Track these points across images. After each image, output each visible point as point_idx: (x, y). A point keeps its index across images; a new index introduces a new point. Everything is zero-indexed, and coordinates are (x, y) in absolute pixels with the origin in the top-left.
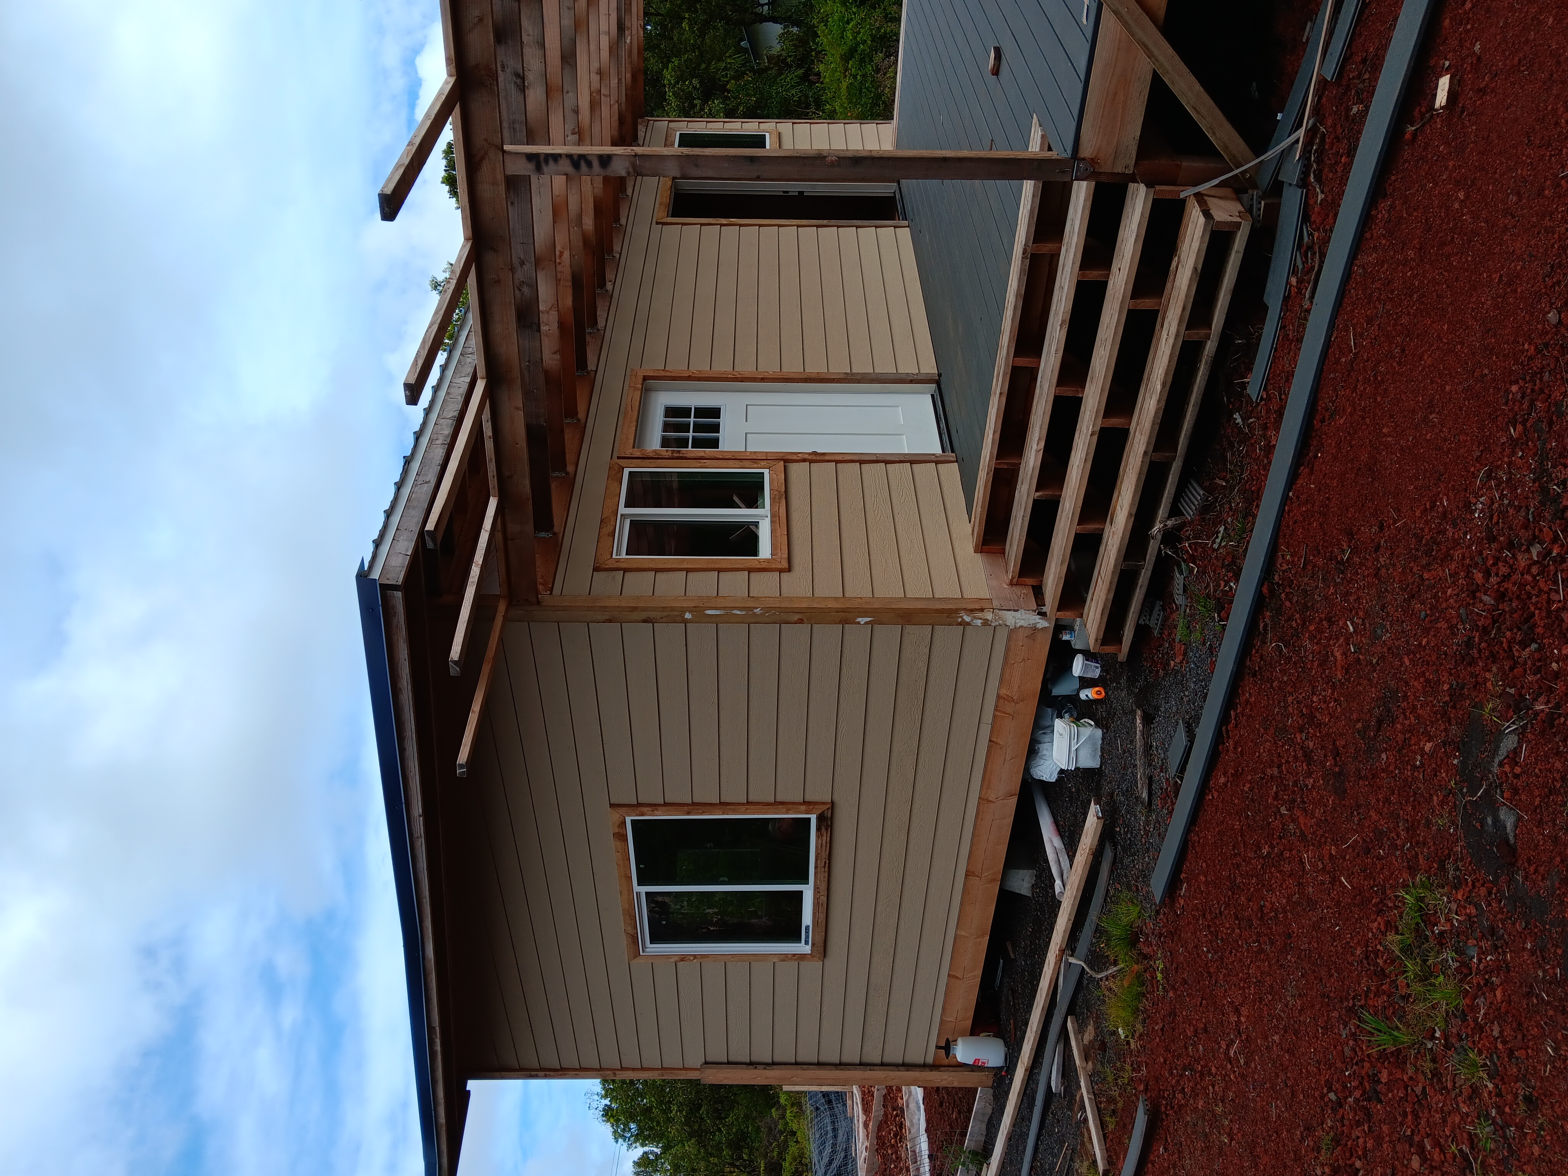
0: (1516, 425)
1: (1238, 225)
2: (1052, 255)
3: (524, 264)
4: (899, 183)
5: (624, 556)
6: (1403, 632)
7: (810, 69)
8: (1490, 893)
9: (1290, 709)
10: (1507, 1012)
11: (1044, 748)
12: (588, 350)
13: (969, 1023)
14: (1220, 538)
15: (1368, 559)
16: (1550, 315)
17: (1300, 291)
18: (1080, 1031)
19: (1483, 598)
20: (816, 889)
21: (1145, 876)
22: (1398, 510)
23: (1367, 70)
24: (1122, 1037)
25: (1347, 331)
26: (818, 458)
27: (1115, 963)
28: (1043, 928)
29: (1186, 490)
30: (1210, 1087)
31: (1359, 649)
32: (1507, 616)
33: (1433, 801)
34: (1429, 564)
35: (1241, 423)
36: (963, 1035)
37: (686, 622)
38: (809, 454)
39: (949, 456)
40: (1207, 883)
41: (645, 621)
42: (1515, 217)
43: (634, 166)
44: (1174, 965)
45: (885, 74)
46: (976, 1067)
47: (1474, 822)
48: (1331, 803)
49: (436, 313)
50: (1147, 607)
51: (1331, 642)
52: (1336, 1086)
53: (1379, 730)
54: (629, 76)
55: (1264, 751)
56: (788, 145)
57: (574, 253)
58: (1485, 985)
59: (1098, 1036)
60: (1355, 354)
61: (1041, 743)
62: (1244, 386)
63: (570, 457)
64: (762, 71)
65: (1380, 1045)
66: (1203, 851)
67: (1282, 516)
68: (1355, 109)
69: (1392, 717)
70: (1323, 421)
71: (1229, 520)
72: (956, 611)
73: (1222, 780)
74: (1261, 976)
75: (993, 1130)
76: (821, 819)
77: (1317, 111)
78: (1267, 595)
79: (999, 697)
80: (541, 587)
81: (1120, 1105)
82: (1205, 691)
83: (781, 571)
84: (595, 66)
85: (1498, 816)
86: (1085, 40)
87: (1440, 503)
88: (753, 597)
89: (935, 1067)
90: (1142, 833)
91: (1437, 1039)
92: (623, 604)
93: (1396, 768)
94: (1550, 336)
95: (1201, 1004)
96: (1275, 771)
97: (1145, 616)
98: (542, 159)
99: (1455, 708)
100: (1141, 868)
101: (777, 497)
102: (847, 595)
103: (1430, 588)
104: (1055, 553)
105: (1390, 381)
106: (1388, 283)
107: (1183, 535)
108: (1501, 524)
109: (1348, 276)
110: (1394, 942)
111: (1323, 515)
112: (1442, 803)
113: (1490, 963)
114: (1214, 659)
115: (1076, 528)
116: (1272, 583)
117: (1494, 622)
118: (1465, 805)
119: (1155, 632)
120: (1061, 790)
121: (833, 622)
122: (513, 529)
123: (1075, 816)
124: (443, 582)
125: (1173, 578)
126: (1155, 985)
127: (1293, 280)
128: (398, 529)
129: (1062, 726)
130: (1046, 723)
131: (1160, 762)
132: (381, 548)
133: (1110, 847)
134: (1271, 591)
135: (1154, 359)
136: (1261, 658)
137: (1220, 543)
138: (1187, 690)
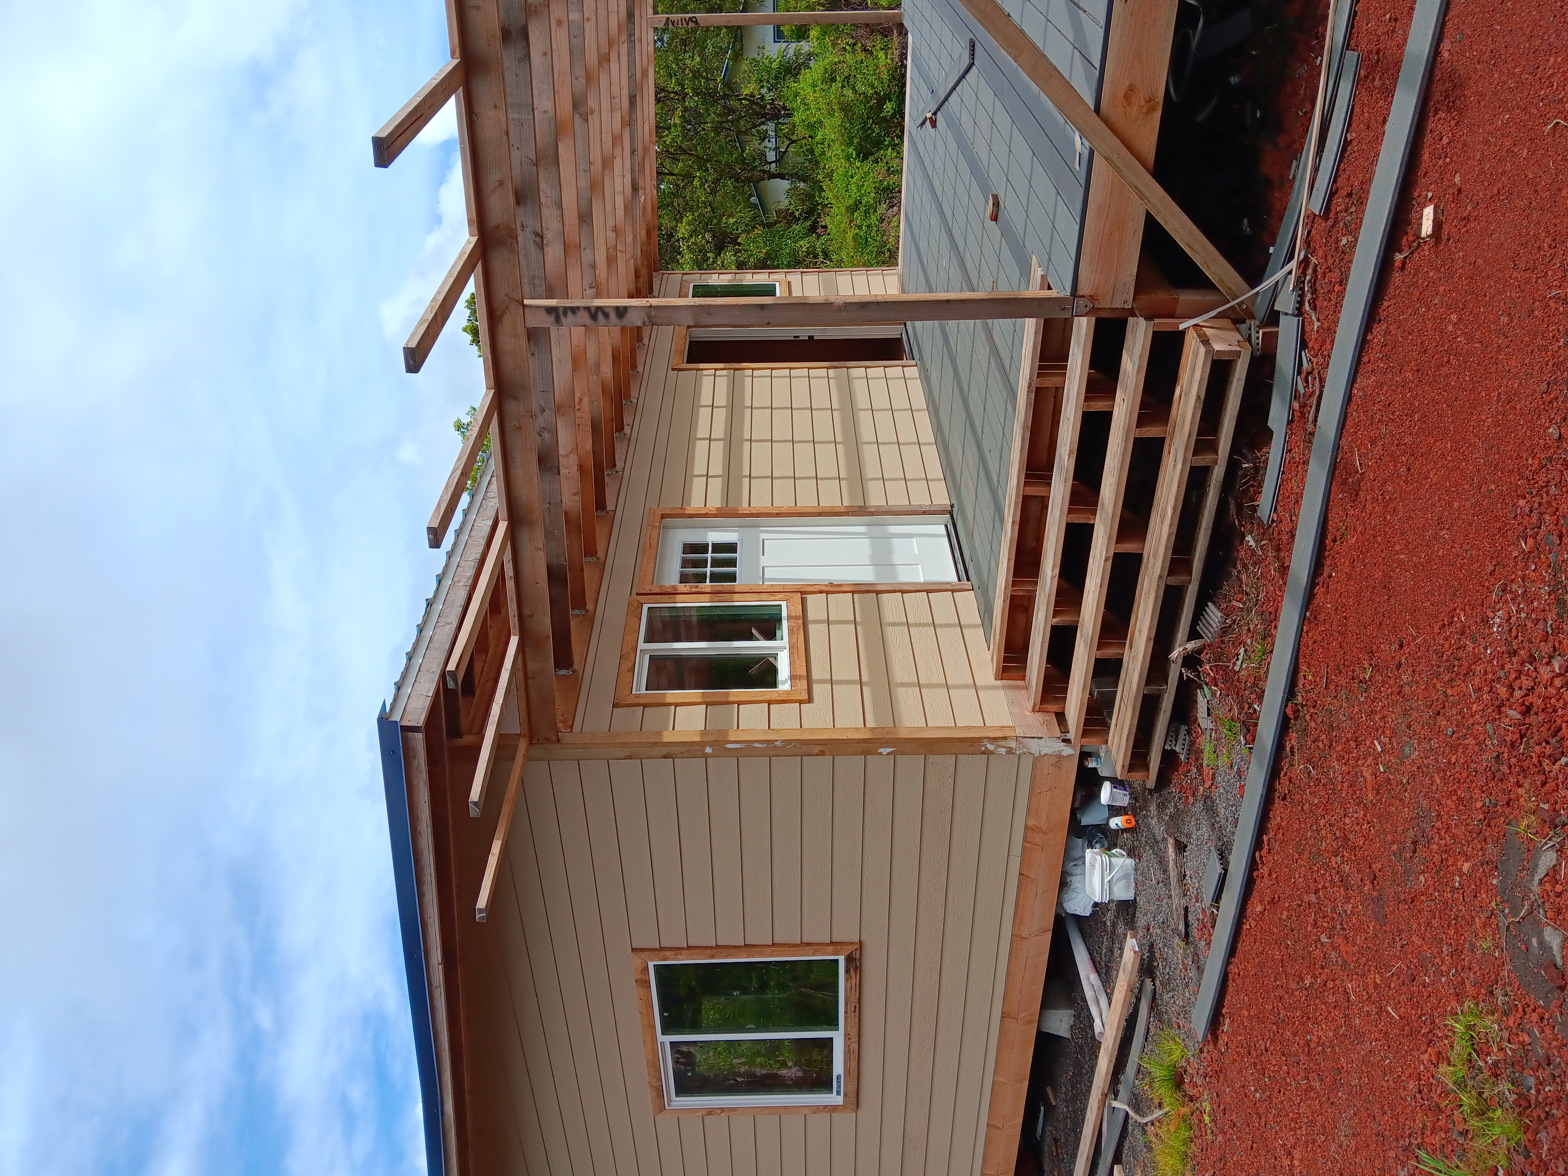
0: (1526, 538)
1: (1238, 354)
2: (1057, 388)
3: (544, 410)
4: (905, 324)
5: (643, 691)
6: (1431, 750)
7: (816, 222)
8: (1542, 1019)
9: (1323, 832)
11: (1075, 881)
12: (606, 491)
14: (1240, 661)
15: (1390, 677)
16: (1550, 431)
17: (1303, 416)
19: (1508, 713)
20: (847, 1035)
21: (1186, 1012)
22: (1416, 628)
23: (1353, 203)
25: (1352, 452)
26: (835, 589)
27: (1160, 1105)
28: (1084, 1071)
29: (1204, 613)
31: (1388, 768)
32: (1535, 730)
33: (1475, 924)
34: (1452, 680)
35: (1254, 545)
37: (706, 756)
38: (826, 585)
39: (966, 585)
40: (1250, 1018)
41: (665, 757)
42: (1507, 337)
43: (649, 317)
44: (1222, 1107)
45: (889, 223)
47: (1519, 944)
48: (1372, 929)
49: (459, 459)
50: (1172, 733)
51: (1360, 762)
53: (1415, 851)
54: (644, 232)
55: (1300, 877)
56: (797, 292)
57: (593, 399)
58: (1546, 1118)
60: (1362, 474)
61: (1072, 876)
62: (1254, 509)
63: (589, 595)
64: (770, 225)
66: (1244, 983)
67: (1301, 636)
68: (1344, 241)
69: (1427, 837)
70: (1334, 541)
71: (1249, 641)
72: (979, 740)
73: (1259, 908)
74: (1313, 1116)
76: (849, 959)
77: (1307, 243)
78: (1292, 717)
79: (1026, 827)
80: (561, 725)
82: (1236, 816)
83: (801, 702)
84: (611, 223)
85: (1544, 937)
86: (1079, 185)
87: (1458, 618)
88: (773, 730)
90: (1181, 967)
92: (643, 740)
93: (1435, 890)
94: (1552, 451)
95: (1252, 1148)
96: (1313, 898)
97: (1171, 741)
98: (561, 312)
99: (1489, 826)
100: (1181, 1003)
101: (795, 629)
102: (867, 726)
103: (1454, 705)
104: (1076, 679)
105: (1398, 499)
106: (1389, 404)
107: (1204, 657)
108: (1520, 638)
109: (1348, 399)
110: (1447, 1074)
111: (1342, 634)
112: (1485, 926)
113: (1549, 1094)
114: (1243, 783)
115: (1095, 654)
116: (1296, 704)
117: (1522, 737)
118: (1508, 927)
119: (1182, 757)
120: (1096, 924)
121: (855, 753)
122: (532, 666)
123: (1112, 951)
124: (464, 722)
125: (1196, 702)
126: (1203, 1129)
127: (1296, 405)
128: (419, 671)
129: (1093, 857)
130: (1076, 854)
131: (1195, 892)
132: (402, 690)
133: (1148, 982)
134: (1295, 712)
135: (1162, 486)
136: (1290, 781)
137: (1241, 665)
138: (1217, 816)
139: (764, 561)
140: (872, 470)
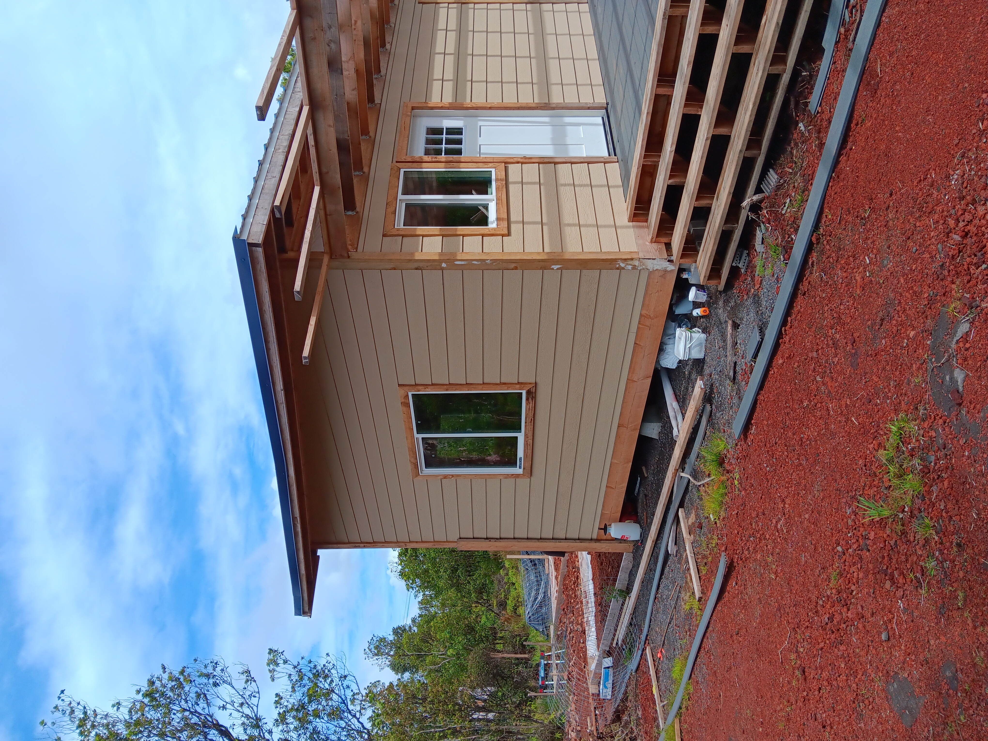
0: (983, 121)
2: (683, 16)
3: (331, 28)
5: (402, 226)
6: (901, 262)
8: (945, 422)
9: (826, 314)
10: (950, 494)
11: (668, 348)
12: (375, 90)
13: (619, 515)
14: (786, 207)
15: (881, 216)
17: (846, 37)
18: (687, 517)
19: (953, 237)
20: (526, 436)
21: (729, 423)
22: (903, 182)
24: (712, 520)
25: (876, 62)
26: (527, 161)
27: (709, 475)
28: (665, 457)
29: (766, 176)
30: (765, 547)
31: (872, 274)
32: (968, 248)
33: (912, 368)
34: (920, 216)
35: (803, 130)
36: (615, 522)
37: (442, 269)
38: (521, 158)
39: (613, 159)
40: (768, 425)
41: (416, 269)
44: (746, 476)
46: (623, 540)
47: (938, 379)
48: (848, 372)
50: (738, 255)
51: (855, 270)
52: (842, 542)
53: (881, 325)
55: (808, 342)
57: (364, 23)
58: (938, 479)
59: (697, 520)
60: (881, 78)
61: (667, 345)
62: (806, 104)
63: (365, 161)
65: (870, 517)
66: (766, 405)
67: (827, 189)
69: (891, 316)
70: (857, 124)
71: (793, 194)
72: (616, 260)
73: (781, 361)
74: (800, 480)
75: (633, 577)
76: (529, 393)
78: (815, 242)
79: (641, 315)
80: (350, 247)
81: (710, 559)
82: (772, 306)
83: (503, 236)
85: (954, 375)
87: (930, 175)
88: (485, 253)
89: (598, 540)
90: (729, 397)
91: (905, 512)
92: (403, 258)
93: (891, 348)
95: (761, 498)
96: (815, 354)
97: (737, 260)
99: (930, 308)
100: (727, 418)
101: (500, 187)
102: (545, 251)
103: (920, 232)
104: (680, 221)
105: (902, 95)
106: (906, 27)
107: (763, 205)
108: (968, 188)
109: (878, 24)
110: (883, 456)
111: (855, 187)
112: (919, 369)
113: (942, 465)
114: (779, 285)
115: (694, 203)
116: (819, 234)
117: (960, 252)
118: (933, 369)
119: (743, 271)
120: (679, 373)
121: (537, 269)
122: (330, 207)
123: (687, 389)
124: (288, 243)
125: (755, 235)
126: (733, 488)
127: (842, 30)
128: (257, 208)
129: (681, 333)
130: (670, 332)
131: (742, 353)
132: (247, 220)
133: (708, 407)
134: (817, 239)
135: (748, 87)
136: (809, 283)
137: (786, 210)
138: (761, 306)
139: (481, 141)
140: (554, 78)
